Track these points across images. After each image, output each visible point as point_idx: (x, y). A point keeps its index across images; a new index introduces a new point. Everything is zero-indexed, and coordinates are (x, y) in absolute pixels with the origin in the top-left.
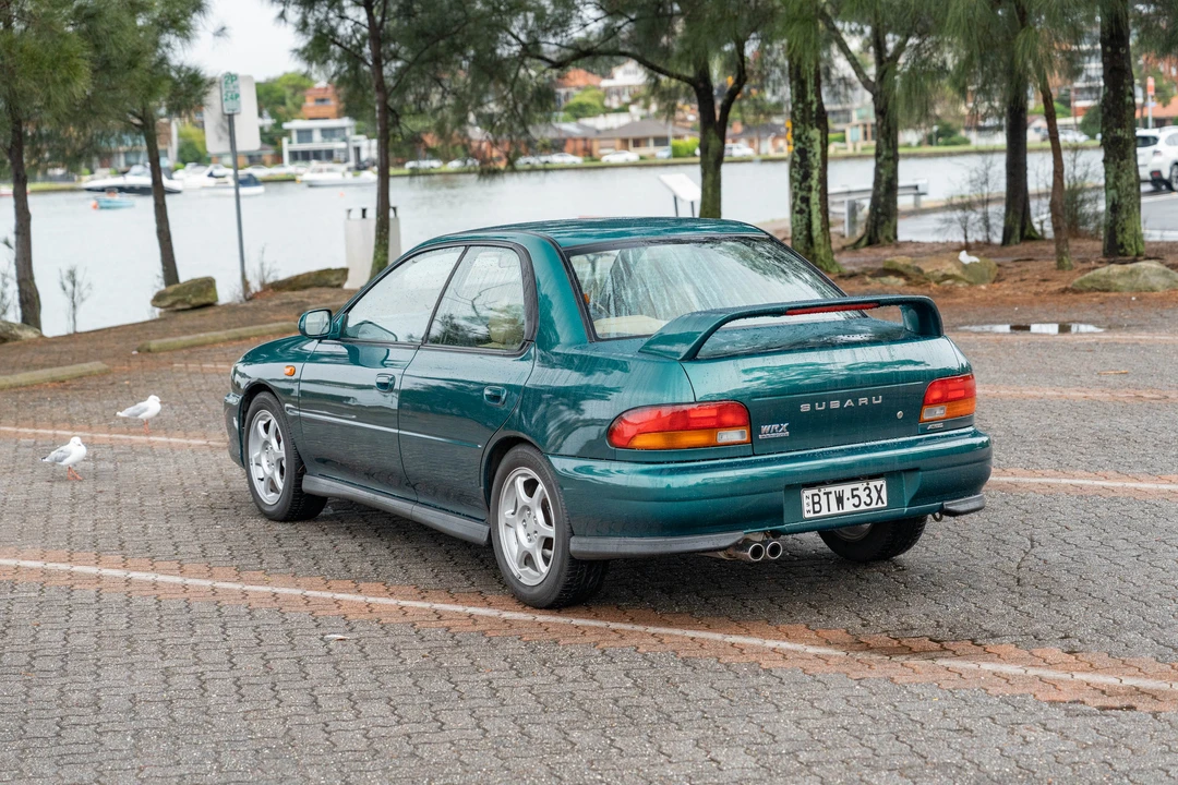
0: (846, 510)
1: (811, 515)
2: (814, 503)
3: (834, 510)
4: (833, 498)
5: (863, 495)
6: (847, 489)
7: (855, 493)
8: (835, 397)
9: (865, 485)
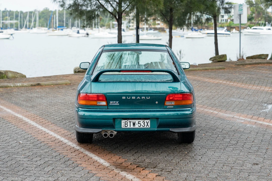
0: (136, 127)
1: (124, 127)
2: (125, 124)
3: (132, 126)
4: (132, 123)
5: (142, 124)
6: (137, 121)
7: (139, 123)
8: (134, 96)
9: (143, 121)
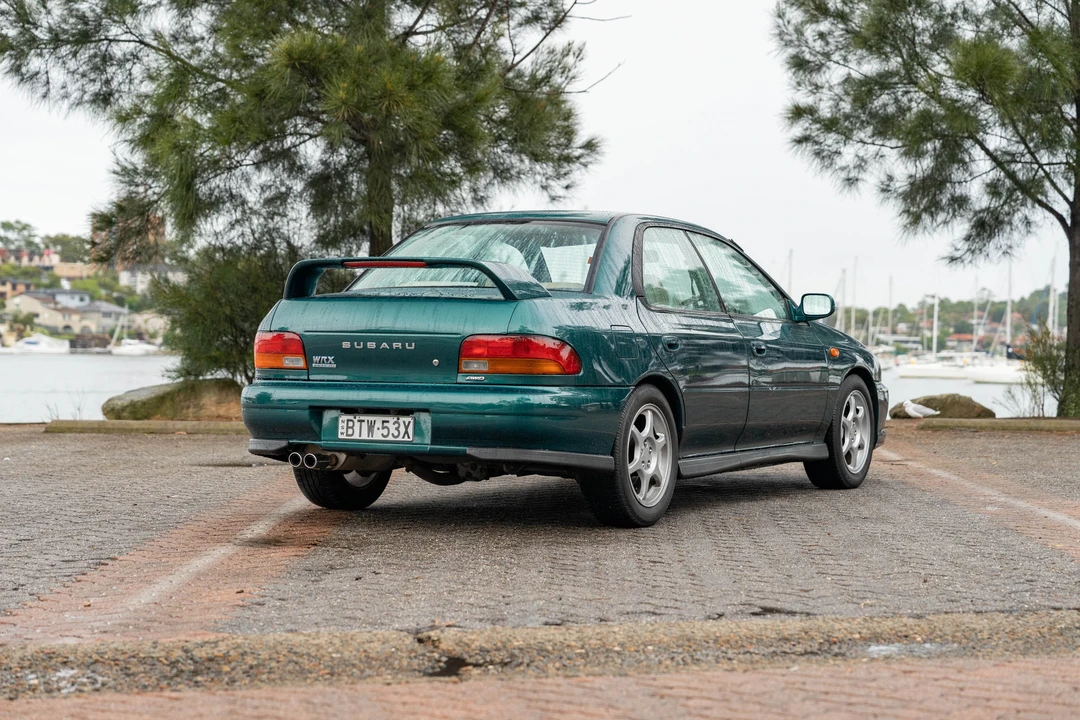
0: (375, 438)
1: (344, 437)
2: (348, 427)
3: (365, 436)
4: (365, 425)
5: (393, 430)
6: (378, 419)
8: (372, 339)
9: (395, 419)
